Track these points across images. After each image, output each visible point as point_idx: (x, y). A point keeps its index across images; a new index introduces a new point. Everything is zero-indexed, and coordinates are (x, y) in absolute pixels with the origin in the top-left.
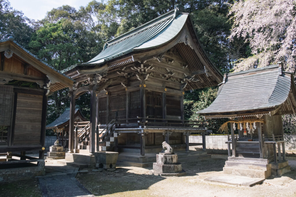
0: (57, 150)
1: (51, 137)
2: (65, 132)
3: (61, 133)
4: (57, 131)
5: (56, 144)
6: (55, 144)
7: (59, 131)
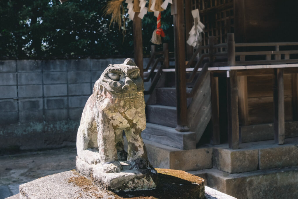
4: (131, 11)
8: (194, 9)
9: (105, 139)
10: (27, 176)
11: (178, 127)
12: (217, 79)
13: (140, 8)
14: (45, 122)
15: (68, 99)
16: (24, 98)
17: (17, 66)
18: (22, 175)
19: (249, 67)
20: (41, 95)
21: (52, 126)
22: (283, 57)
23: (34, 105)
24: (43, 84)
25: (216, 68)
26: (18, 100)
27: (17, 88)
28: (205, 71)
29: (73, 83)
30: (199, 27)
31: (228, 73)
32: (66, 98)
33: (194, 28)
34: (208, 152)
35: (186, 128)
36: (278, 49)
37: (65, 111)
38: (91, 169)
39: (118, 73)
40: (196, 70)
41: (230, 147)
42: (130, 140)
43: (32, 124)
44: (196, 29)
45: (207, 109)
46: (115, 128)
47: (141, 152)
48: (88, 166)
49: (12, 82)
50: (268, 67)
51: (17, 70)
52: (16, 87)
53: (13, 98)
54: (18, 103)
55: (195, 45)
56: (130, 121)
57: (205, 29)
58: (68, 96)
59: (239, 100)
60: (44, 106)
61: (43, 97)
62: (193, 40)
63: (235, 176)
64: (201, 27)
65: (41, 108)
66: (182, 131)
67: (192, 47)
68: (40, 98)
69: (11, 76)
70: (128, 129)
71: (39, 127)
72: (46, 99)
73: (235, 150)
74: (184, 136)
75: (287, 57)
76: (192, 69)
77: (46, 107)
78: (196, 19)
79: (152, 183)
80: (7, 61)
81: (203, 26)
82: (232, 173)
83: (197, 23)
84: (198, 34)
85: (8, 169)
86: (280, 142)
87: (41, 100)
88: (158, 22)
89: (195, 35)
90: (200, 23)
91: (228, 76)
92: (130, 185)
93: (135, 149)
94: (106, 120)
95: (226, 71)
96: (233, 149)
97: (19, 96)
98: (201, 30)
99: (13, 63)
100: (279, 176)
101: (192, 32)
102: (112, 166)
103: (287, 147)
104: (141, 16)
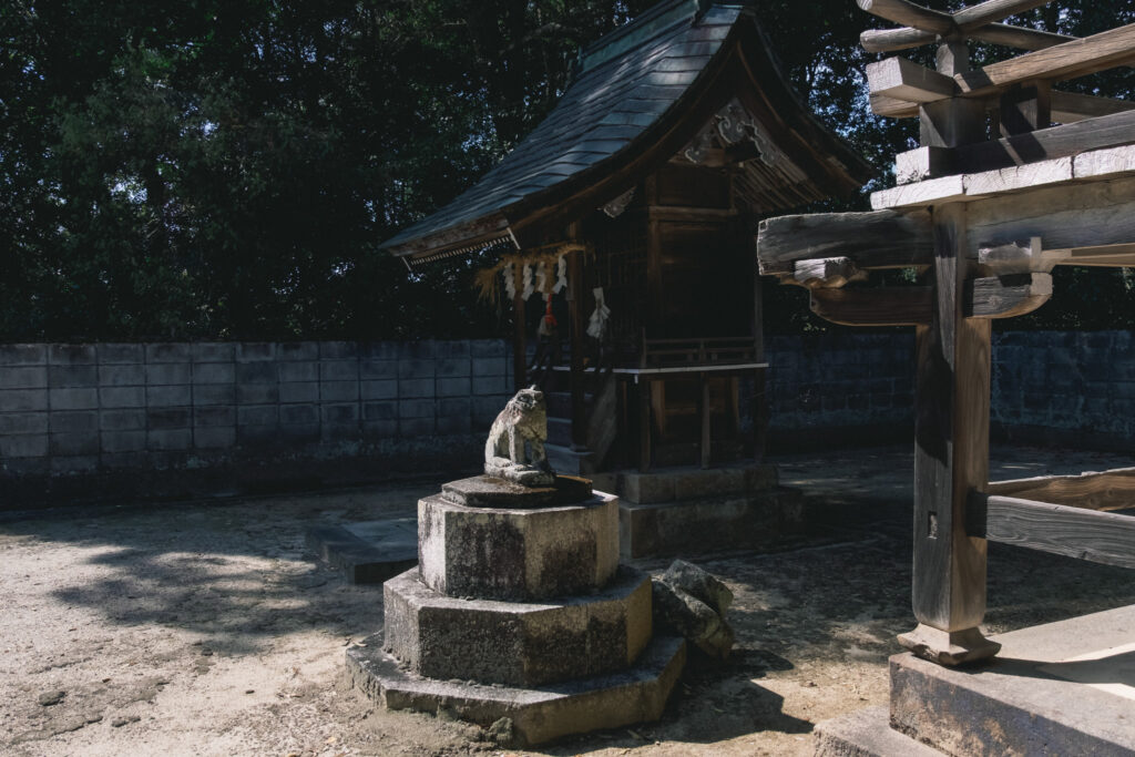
0: (535, 562)
1: (467, 343)
2: (598, 293)
3: (558, 299)
4: (510, 287)
5: (513, 469)
6: (492, 462)
7: (534, 282)
8: (597, 287)
9: (516, 446)
10: (350, 518)
11: (573, 447)
12: (625, 384)
13: (523, 286)
14: (361, 441)
15: (398, 404)
16: (330, 402)
17: (319, 350)
18: (342, 517)
19: (663, 370)
20: (356, 397)
21: (372, 446)
22: (709, 356)
23: (345, 412)
24: (360, 380)
25: (623, 371)
26: (319, 405)
27: (319, 386)
28: (609, 372)
29: (407, 379)
30: (603, 313)
31: (636, 378)
32: (395, 403)
33: (596, 312)
34: (611, 478)
35: (584, 447)
36: (702, 346)
37: (393, 423)
38: (502, 471)
39: (527, 398)
40: (598, 371)
41: (640, 472)
42: (535, 447)
43: (341, 443)
44: (599, 314)
45: (610, 423)
46: (524, 437)
47: (543, 457)
48: (499, 469)
49: (311, 376)
50: (688, 369)
51: (319, 358)
52: (316, 384)
53: (311, 402)
54: (320, 409)
55: (597, 335)
56: (535, 433)
57: (610, 316)
58: (398, 399)
59: (652, 410)
60: (360, 415)
61: (360, 400)
62: (595, 329)
63: (644, 507)
64: (605, 311)
65: (356, 417)
66: (577, 451)
67: (594, 338)
68: (354, 401)
69: (310, 366)
70: (533, 440)
71: (352, 448)
72: (363, 403)
73: (643, 476)
74: (581, 457)
75: (714, 357)
76: (592, 370)
77: (364, 417)
78: (600, 301)
79: (552, 479)
80: (303, 343)
81: (608, 311)
82: (640, 504)
83: (600, 307)
84: (602, 321)
85: (318, 511)
86: (704, 466)
87: (356, 405)
88: (548, 306)
89: (598, 321)
90: (604, 306)
91: (636, 381)
92: (536, 479)
93: (538, 454)
94: (517, 432)
95: (634, 375)
96: (643, 473)
97: (322, 398)
98: (606, 317)
99: (314, 347)
100: (699, 509)
101: (594, 317)
102: (522, 466)
103: (712, 472)
104: (526, 296)
